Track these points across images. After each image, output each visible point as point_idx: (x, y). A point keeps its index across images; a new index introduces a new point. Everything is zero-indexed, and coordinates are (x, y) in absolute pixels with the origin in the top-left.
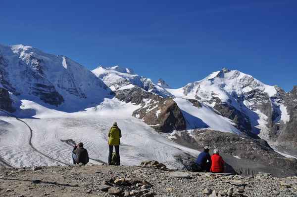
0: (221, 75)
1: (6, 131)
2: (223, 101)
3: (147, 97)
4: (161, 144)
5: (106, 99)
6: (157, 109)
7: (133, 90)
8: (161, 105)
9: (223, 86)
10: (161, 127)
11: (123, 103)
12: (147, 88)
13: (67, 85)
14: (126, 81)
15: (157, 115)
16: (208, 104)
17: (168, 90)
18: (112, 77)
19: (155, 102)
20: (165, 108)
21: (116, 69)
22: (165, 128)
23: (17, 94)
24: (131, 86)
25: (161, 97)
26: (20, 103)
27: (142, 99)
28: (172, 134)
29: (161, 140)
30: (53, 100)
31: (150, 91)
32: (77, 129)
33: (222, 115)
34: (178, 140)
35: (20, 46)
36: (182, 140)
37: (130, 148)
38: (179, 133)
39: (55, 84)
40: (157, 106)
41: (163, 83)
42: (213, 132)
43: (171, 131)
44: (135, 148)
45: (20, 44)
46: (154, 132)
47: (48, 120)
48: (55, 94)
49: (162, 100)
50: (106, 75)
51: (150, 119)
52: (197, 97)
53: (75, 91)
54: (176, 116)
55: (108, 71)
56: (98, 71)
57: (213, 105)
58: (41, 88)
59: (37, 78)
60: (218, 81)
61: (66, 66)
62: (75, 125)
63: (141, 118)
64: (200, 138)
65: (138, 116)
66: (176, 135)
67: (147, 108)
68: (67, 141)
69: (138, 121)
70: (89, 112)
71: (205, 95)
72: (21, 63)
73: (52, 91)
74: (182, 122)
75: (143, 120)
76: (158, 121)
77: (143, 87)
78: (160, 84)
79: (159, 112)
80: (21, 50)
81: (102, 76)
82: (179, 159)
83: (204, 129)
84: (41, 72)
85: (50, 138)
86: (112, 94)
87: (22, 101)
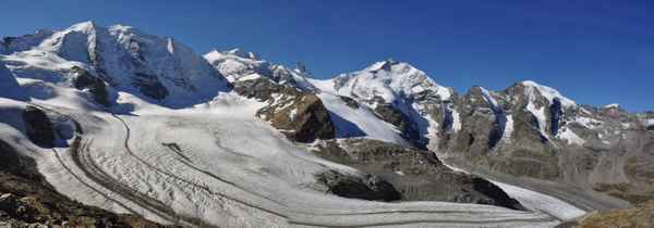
0: (386, 68)
1: (99, 129)
2: (387, 102)
3: (278, 91)
4: (296, 160)
5: (221, 93)
6: (292, 107)
7: (258, 81)
8: (298, 101)
9: (389, 82)
10: (297, 135)
11: (244, 98)
12: (277, 80)
13: (172, 74)
14: (249, 69)
15: (292, 116)
16: (368, 104)
17: (311, 81)
18: (229, 64)
19: (290, 97)
20: (304, 107)
21: (236, 54)
22: (303, 136)
23: (114, 85)
24: (255, 76)
25: (298, 90)
26: (117, 97)
27: (270, 93)
28: (313, 144)
29: (295, 153)
30: (155, 93)
31: (281, 83)
32: (183, 131)
33: (386, 121)
34: (322, 153)
35: (119, 27)
36: (328, 152)
37: (250, 159)
38: (324, 144)
39: (158, 72)
40: (292, 103)
41: (303, 69)
42: (372, 142)
43: (312, 141)
44: (258, 160)
45: (116, 24)
46: (284, 138)
47: (148, 117)
48: (159, 86)
49: (299, 95)
50: (222, 61)
51: (280, 121)
52: (353, 94)
53: (182, 82)
54: (320, 119)
55: (224, 57)
56: (212, 56)
57: (374, 106)
58: (141, 78)
59: (137, 65)
60: (383, 75)
61: (171, 50)
62: (180, 125)
63: (267, 119)
64: (353, 150)
65: (263, 116)
66: (319, 146)
67: (277, 106)
68: (170, 145)
69: (264, 124)
70: (199, 110)
71: (363, 93)
72: (119, 47)
73: (155, 81)
74: (328, 127)
75: (270, 122)
76: (292, 125)
77: (271, 77)
78: (298, 71)
79: (294, 112)
80: (119, 32)
81: (217, 62)
82: (322, 178)
83: (359, 138)
84: (142, 59)
85: (150, 140)
86: (230, 86)
87: (120, 93)
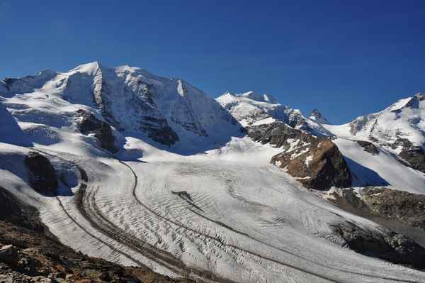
0: (413, 104)
1: (106, 177)
2: (415, 145)
3: (293, 136)
4: (311, 207)
5: (233, 138)
6: (308, 154)
7: (273, 125)
8: (313, 148)
9: (417, 121)
10: (313, 181)
11: (258, 144)
12: (293, 124)
13: (183, 118)
14: (263, 112)
15: (307, 163)
16: (390, 149)
17: (326, 126)
18: (243, 108)
19: (305, 144)
20: (320, 154)
21: (250, 96)
22: (319, 184)
23: (121, 130)
24: (270, 121)
25: (313, 137)
26: (124, 142)
27: (285, 139)
28: (329, 192)
29: (311, 199)
30: (164, 138)
31: (297, 127)
32: (194, 178)
33: (414, 168)
34: (337, 202)
35: (126, 68)
36: (345, 201)
37: (267, 209)
38: (340, 192)
39: (168, 116)
40: (307, 149)
41: (319, 116)
42: (395, 193)
43: (328, 189)
44: (274, 210)
45: (124, 65)
46: (300, 186)
47: (157, 164)
48: (168, 130)
49: (314, 142)
50: (235, 104)
51: (295, 168)
52: (372, 138)
53: (192, 126)
54: (336, 166)
55: (238, 100)
56: (225, 99)
57: (399, 150)
58: (150, 122)
59: (146, 108)
60: (409, 114)
61: (181, 92)
62: (191, 172)
63: (282, 166)
64: (373, 201)
65: (279, 163)
66: (335, 194)
67: (293, 152)
68: (180, 194)
69: (279, 171)
70: (210, 156)
71: (385, 136)
72: (127, 89)
73: (164, 125)
74: (344, 175)
75: (285, 169)
76: (308, 172)
77: (287, 122)
78: (313, 118)
79: (309, 159)
80: (126, 73)
81: (230, 106)
82: (338, 229)
83: (380, 188)
84: (151, 102)
85: (159, 188)
86: (243, 132)
87: (127, 138)
